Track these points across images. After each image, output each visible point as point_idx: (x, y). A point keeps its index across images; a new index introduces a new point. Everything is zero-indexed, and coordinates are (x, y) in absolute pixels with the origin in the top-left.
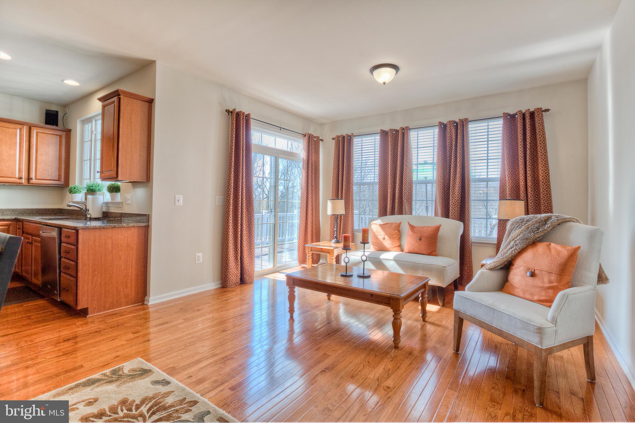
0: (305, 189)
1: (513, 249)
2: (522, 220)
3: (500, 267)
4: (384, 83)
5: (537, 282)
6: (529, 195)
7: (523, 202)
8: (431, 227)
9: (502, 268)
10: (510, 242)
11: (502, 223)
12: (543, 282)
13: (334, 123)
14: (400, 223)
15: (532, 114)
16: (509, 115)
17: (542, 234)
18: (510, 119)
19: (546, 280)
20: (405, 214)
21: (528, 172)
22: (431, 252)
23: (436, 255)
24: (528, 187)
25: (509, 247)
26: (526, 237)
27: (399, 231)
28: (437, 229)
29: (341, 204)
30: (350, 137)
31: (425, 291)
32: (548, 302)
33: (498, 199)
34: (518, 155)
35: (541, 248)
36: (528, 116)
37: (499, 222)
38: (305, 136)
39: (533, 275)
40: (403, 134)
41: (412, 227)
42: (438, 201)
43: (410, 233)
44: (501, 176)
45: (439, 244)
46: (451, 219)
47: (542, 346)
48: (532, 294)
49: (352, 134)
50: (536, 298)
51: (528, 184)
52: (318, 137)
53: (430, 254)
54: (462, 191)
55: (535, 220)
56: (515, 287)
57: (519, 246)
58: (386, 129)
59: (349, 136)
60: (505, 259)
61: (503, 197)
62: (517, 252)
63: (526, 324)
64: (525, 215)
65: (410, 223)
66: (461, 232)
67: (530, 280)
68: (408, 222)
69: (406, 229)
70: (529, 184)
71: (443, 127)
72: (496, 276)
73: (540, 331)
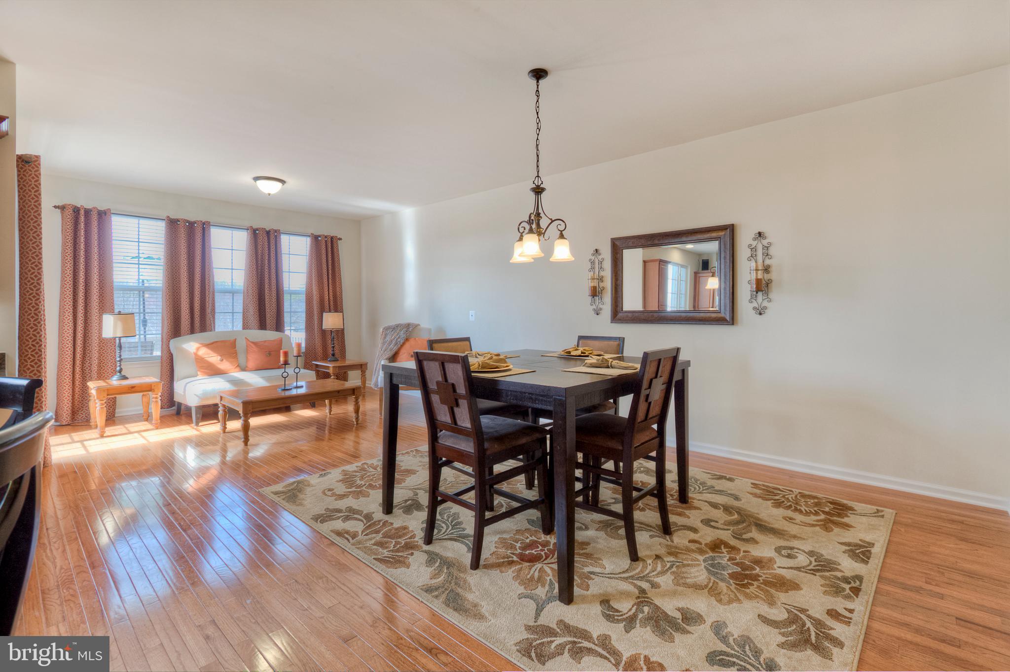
4: (269, 194)
8: (274, 341)
14: (235, 340)
15: (332, 240)
18: (315, 239)
27: (236, 349)
28: (281, 342)
30: (105, 215)
34: (323, 273)
36: (329, 241)
40: (205, 229)
44: (307, 290)
49: (109, 210)
59: (102, 212)
61: (309, 309)
65: (249, 339)
68: (246, 338)
69: (243, 347)
71: (254, 233)
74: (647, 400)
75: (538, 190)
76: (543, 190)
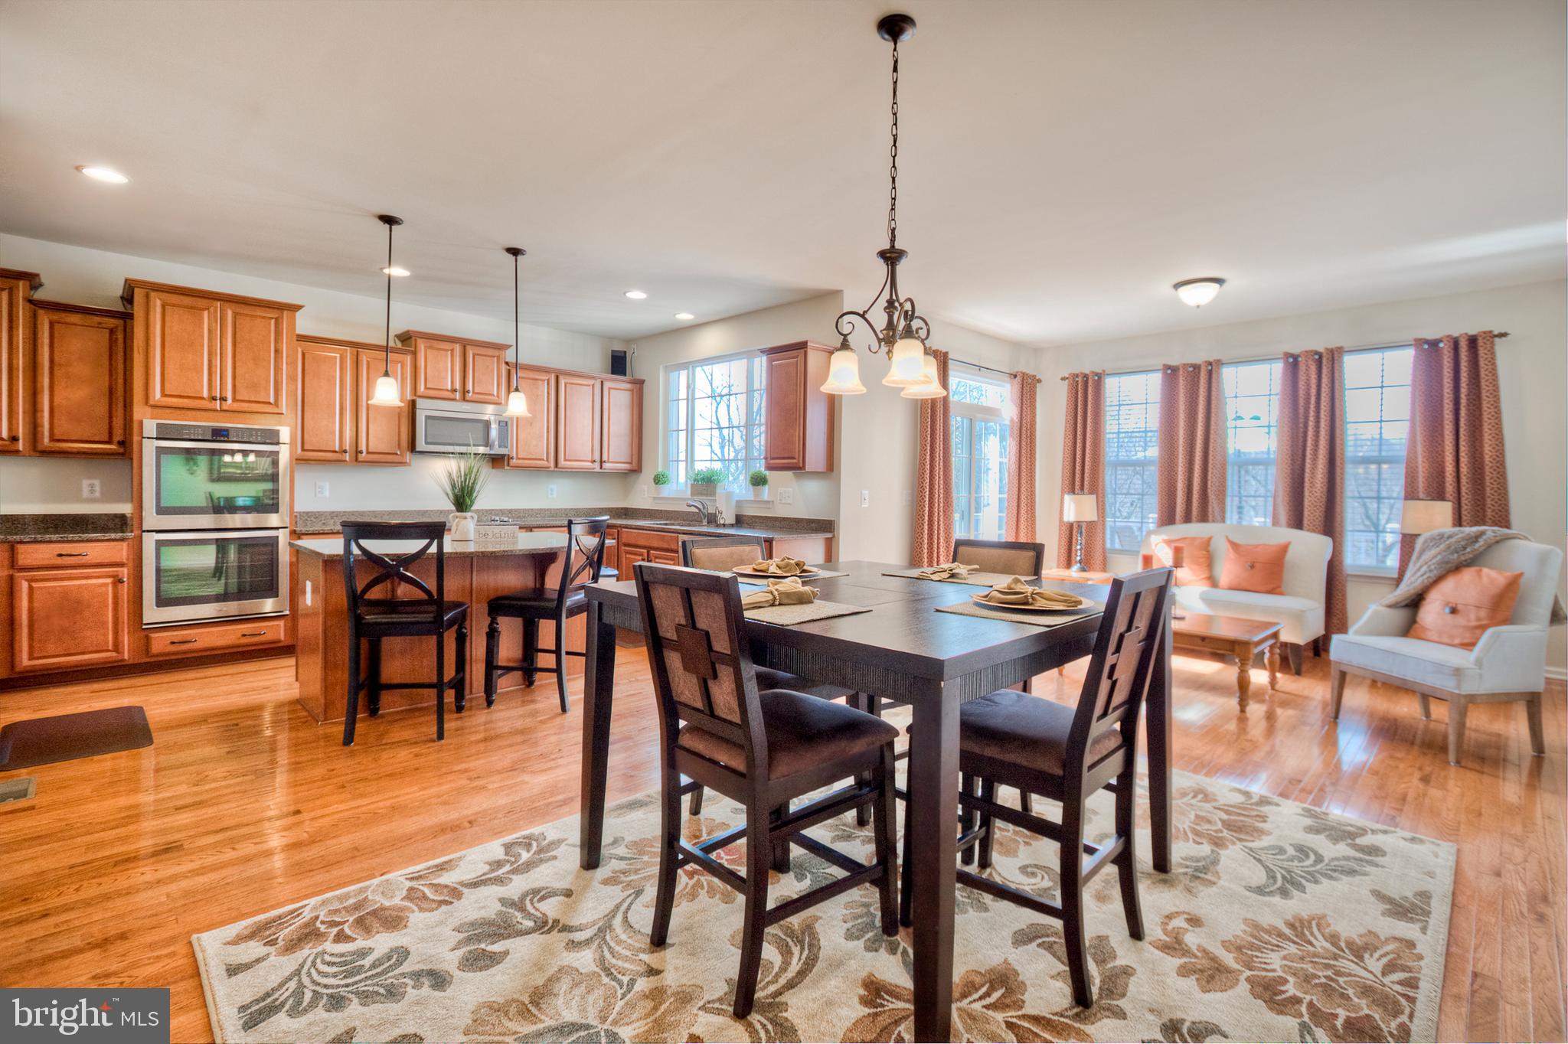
0: (1015, 474)
1: (1425, 577)
2: (1441, 536)
3: (1404, 603)
4: (1198, 306)
5: (1460, 620)
6: (1464, 490)
7: (1449, 504)
8: (1272, 546)
9: (1407, 606)
10: (1421, 567)
11: (1408, 541)
12: (1469, 621)
13: (1061, 348)
14: (1210, 539)
15: (1473, 341)
16: (1427, 342)
17: (1471, 556)
18: (1429, 349)
19: (1472, 617)
20: (1213, 521)
21: (1462, 448)
22: (1274, 589)
23: (1281, 594)
24: (1462, 475)
25: (1419, 574)
26: (1446, 560)
27: (1208, 551)
28: (1284, 549)
29: (1089, 501)
30: (1100, 378)
31: (1275, 643)
32: (1469, 645)
33: (1402, 494)
34: (1442, 416)
35: (1468, 575)
36: (1464, 346)
37: (1402, 539)
38: (1015, 376)
39: (1454, 611)
40: (1210, 373)
41: (1235, 546)
42: (1280, 499)
43: (1232, 554)
44: (1408, 455)
45: (1286, 575)
46: (1308, 530)
47: (1460, 690)
48: (1452, 637)
49: (1104, 371)
50: (1457, 641)
51: (1462, 470)
52: (1034, 376)
53: (1270, 592)
54: (1329, 481)
55: (1460, 535)
56: (1427, 629)
57: (1435, 572)
58: (1174, 361)
59: (1097, 374)
60: (1412, 591)
61: (1411, 494)
62: (1431, 580)
63: (1439, 667)
64: (1454, 525)
65: (1231, 538)
66: (1328, 556)
67: (1450, 618)
68: (1227, 537)
69: (1221, 548)
70: (1464, 469)
71: (1293, 363)
72: (1399, 616)
73: (1458, 672)
74: (1110, 676)
75: (891, 257)
76: (901, 254)
